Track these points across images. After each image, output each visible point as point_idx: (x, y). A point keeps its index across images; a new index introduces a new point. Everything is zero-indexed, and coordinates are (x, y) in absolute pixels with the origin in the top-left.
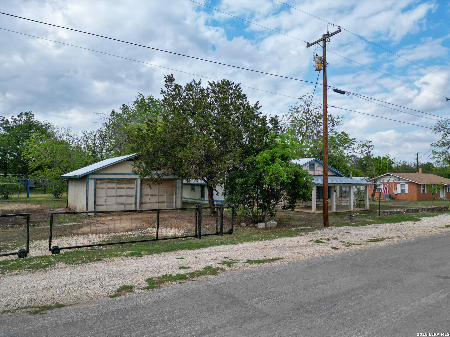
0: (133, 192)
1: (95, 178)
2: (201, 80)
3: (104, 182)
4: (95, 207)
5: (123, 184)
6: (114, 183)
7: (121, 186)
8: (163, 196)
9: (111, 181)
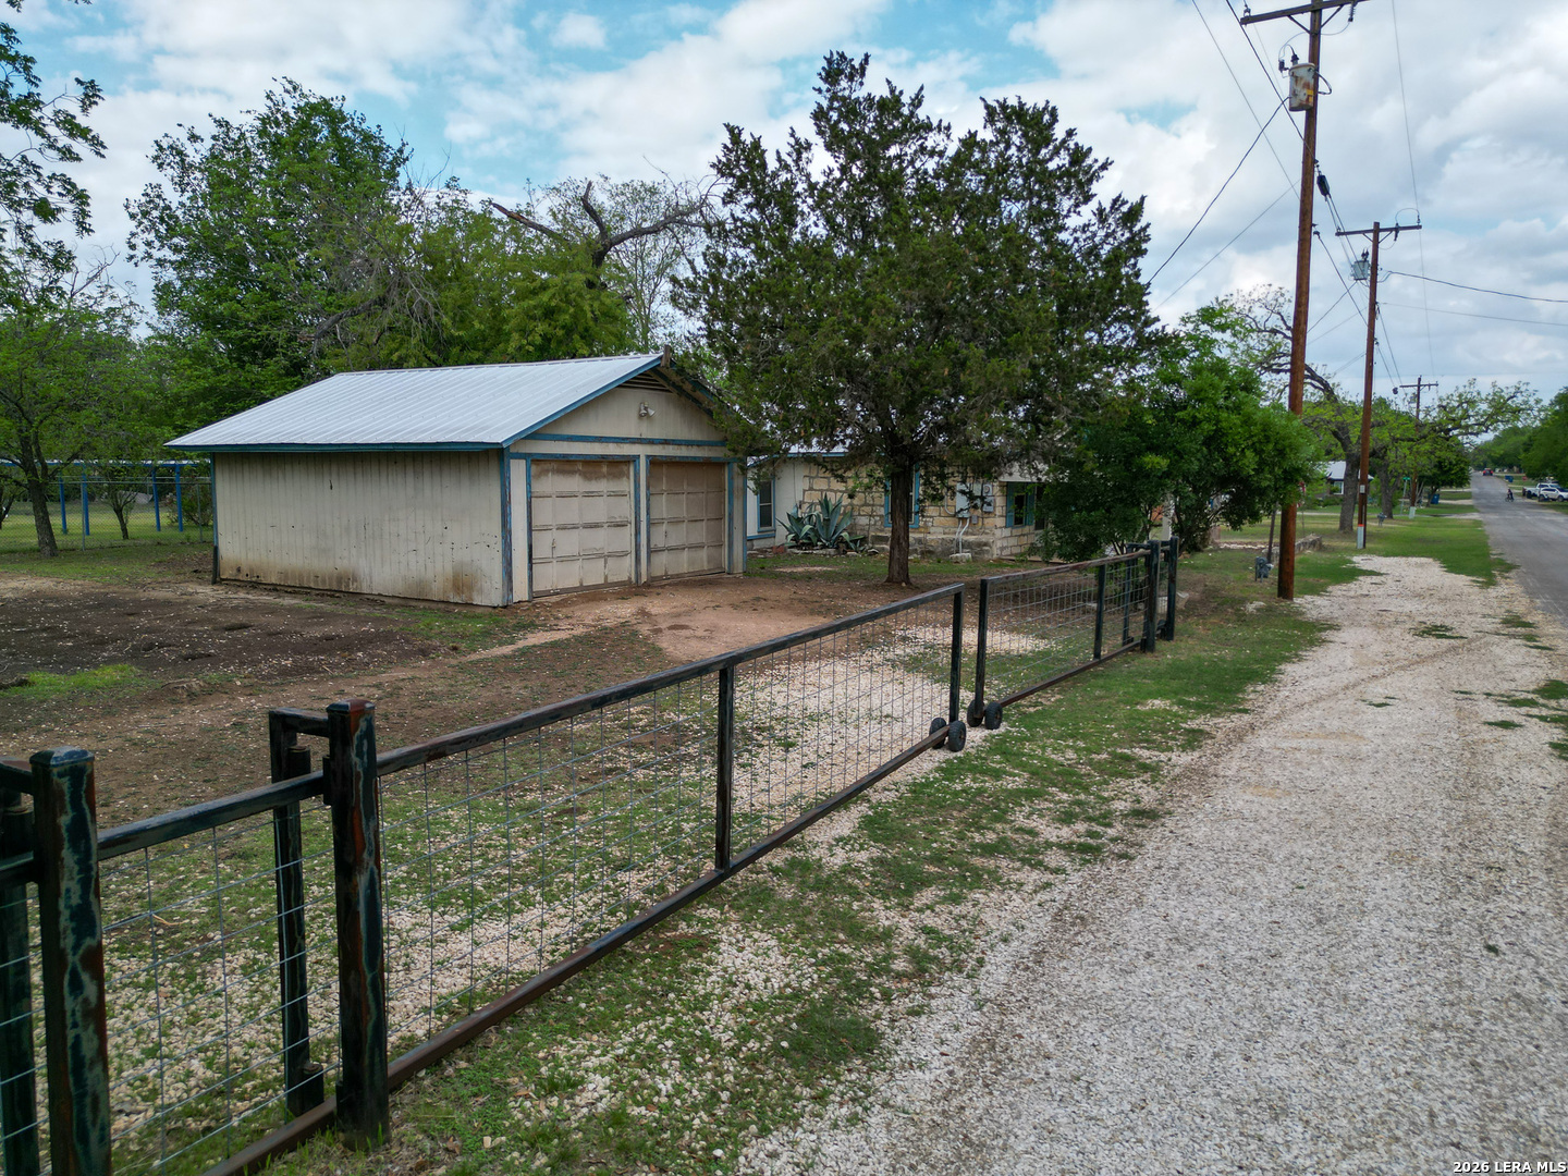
0: (625, 509)
1: (530, 455)
2: (922, 88)
3: (548, 471)
4: (531, 569)
5: (598, 477)
6: (572, 473)
7: (594, 486)
8: (698, 524)
9: (567, 467)
